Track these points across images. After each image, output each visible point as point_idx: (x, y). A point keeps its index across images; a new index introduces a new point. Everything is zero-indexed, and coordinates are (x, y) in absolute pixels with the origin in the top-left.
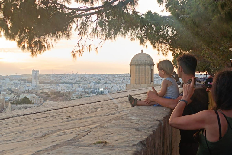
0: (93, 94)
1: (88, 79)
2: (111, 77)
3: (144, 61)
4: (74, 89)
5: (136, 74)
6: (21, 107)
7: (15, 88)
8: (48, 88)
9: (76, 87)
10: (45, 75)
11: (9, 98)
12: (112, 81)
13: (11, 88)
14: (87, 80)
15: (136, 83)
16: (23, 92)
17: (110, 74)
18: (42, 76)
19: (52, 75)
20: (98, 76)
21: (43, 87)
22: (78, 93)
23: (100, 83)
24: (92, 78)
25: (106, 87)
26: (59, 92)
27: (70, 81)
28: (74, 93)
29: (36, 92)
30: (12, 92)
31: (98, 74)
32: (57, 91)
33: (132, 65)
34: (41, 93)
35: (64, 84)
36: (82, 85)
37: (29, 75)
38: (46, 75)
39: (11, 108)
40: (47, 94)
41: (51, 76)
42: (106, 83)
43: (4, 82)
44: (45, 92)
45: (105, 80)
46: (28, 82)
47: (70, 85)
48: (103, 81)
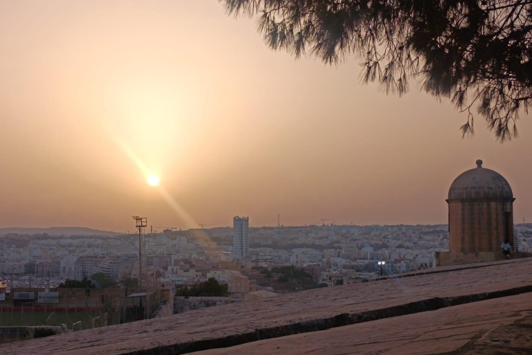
0: (371, 274)
1: (358, 238)
2: (414, 233)
3: (486, 190)
4: (324, 260)
5: (463, 224)
6: (197, 303)
7: (196, 256)
8: (269, 257)
9: (331, 256)
10: (261, 228)
11: (185, 279)
12: (415, 243)
13: (190, 257)
14: (355, 240)
15: (463, 250)
16: (214, 267)
17: (410, 226)
18: (257, 229)
19: (277, 228)
20: (382, 230)
21: (257, 254)
22: (334, 270)
23: (387, 247)
24: (367, 234)
25: (402, 257)
26: (293, 266)
27: (317, 242)
28: (324, 270)
29: (242, 267)
30: (192, 266)
31: (382, 225)
32: (287, 264)
33: (451, 200)
34: (253, 268)
35: (304, 249)
36: (344, 252)
37: (228, 228)
38: (264, 228)
39: (174, 305)
40: (265, 271)
41: (276, 230)
42: (400, 246)
43: (175, 245)
44: (261, 267)
45: (399, 240)
46: (225, 245)
47: (317, 252)
48: (395, 241)
